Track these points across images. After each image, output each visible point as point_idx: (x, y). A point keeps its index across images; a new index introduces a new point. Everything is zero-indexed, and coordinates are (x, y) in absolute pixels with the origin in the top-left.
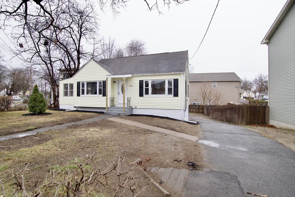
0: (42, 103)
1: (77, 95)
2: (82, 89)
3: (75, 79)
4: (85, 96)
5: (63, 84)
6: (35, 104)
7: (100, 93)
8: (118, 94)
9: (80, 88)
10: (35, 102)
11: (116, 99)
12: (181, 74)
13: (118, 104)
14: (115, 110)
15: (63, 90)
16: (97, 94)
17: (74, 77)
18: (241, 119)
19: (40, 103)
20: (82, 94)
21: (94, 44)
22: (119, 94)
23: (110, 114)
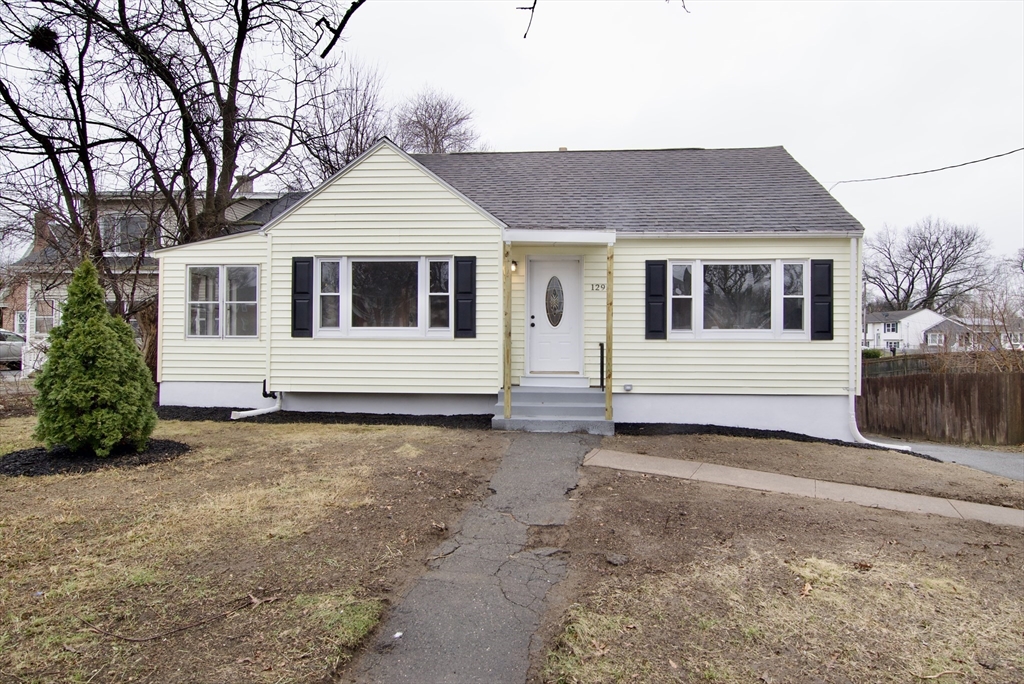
0: (133, 379)
1: (290, 329)
2: (322, 297)
3: (276, 241)
4: (344, 336)
5: (183, 267)
6: (93, 389)
7: (438, 320)
8: (529, 325)
9: (309, 293)
10: (93, 377)
11: (520, 352)
12: (847, 240)
13: (528, 374)
14: (540, 405)
15: (182, 302)
16: (415, 324)
17: (272, 232)
18: (977, 421)
19: (121, 383)
20: (324, 324)
21: (296, 84)
22: (533, 325)
23: (529, 428)
